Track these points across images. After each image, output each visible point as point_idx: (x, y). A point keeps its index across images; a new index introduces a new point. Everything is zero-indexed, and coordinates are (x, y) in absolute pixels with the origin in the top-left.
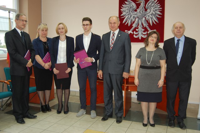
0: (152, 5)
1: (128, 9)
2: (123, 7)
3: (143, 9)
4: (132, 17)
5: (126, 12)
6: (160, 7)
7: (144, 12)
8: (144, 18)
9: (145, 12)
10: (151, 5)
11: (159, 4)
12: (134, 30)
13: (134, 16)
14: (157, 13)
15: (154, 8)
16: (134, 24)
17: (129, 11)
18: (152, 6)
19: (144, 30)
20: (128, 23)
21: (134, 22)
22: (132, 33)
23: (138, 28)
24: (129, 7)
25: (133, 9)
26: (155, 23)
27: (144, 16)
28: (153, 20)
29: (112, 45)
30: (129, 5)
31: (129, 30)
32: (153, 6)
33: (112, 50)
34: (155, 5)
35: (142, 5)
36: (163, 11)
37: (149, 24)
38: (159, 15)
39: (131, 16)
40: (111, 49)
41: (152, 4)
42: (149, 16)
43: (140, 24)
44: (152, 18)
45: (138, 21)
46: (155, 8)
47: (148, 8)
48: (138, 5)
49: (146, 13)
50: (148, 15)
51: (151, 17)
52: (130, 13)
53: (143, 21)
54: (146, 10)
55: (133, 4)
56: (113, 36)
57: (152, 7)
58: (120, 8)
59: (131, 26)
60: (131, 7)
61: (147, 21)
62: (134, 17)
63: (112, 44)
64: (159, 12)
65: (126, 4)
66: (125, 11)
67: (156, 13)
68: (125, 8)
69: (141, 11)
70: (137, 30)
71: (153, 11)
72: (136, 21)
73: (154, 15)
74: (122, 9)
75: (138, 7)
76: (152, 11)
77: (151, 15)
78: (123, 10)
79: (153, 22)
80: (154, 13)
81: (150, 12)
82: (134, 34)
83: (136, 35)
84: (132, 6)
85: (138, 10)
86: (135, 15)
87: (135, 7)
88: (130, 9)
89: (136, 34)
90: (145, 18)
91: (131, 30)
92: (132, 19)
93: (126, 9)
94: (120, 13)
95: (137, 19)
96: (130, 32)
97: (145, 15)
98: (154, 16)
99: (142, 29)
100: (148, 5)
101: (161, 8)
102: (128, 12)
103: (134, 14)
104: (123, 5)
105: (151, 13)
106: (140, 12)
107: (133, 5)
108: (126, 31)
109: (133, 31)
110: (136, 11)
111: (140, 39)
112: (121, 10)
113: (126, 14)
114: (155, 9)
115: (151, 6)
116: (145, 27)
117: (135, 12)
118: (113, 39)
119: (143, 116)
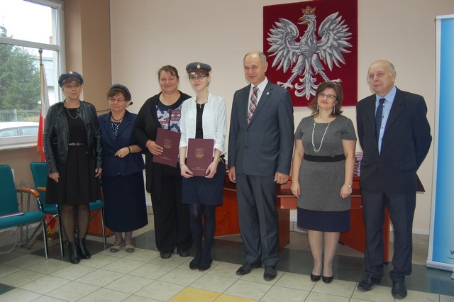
0: (331, 28)
1: (281, 38)
2: (271, 34)
3: (312, 36)
4: (291, 53)
5: (278, 43)
6: (348, 31)
7: (314, 42)
8: (315, 56)
9: (317, 43)
10: (329, 27)
11: (346, 25)
12: (296, 81)
13: (294, 51)
14: (343, 44)
15: (335, 34)
16: (295, 68)
17: (285, 41)
18: (330, 30)
19: (315, 79)
20: (282, 67)
21: (294, 65)
22: (291, 86)
23: (304, 76)
24: (283, 33)
25: (293, 37)
26: (337, 65)
27: (315, 50)
28: (333, 58)
29: (252, 115)
30: (283, 29)
31: (285, 81)
32: (333, 30)
33: (251, 124)
34: (338, 27)
35: (311, 28)
36: (354, 40)
37: (326, 67)
38: (347, 48)
39: (288, 52)
40: (249, 122)
41: (331, 25)
42: (325, 50)
43: (307, 67)
44: (331, 55)
45: (304, 61)
46: (338, 33)
47: (323, 34)
48: (302, 29)
49: (318, 45)
50: (324, 48)
51: (330, 52)
52: (287, 46)
53: (313, 62)
54: (319, 38)
55: (293, 27)
56: (254, 95)
57: (331, 32)
58: (266, 36)
59: (289, 73)
60: (288, 34)
61: (322, 62)
62: (294, 53)
63: (251, 111)
64: (347, 41)
65: (277, 27)
66: (276, 42)
67: (339, 45)
68: (275, 36)
69: (309, 40)
70: (301, 80)
71: (334, 40)
72: (299, 61)
73: (336, 49)
74: (270, 37)
75: (302, 34)
76: (331, 40)
77: (330, 47)
78: (273, 39)
79: (334, 62)
80: (335, 43)
81: (327, 43)
82: (294, 89)
83: (299, 91)
84: (289, 31)
85: (303, 40)
86: (297, 49)
87: (295, 33)
88: (286, 37)
89: (299, 89)
90: (318, 55)
91: (289, 80)
92: (291, 58)
93: (278, 37)
94: (267, 45)
95: (301, 59)
96: (287, 85)
97: (317, 48)
98: (336, 51)
99: (312, 79)
100: (322, 28)
101: (350, 34)
102: (282, 44)
103: (293, 48)
104: (271, 30)
105: (329, 44)
106: (306, 42)
107: (291, 29)
108: (279, 83)
109: (293, 83)
110: (298, 40)
111: (308, 99)
112: (268, 39)
113: (278, 48)
114: (338, 35)
115: (328, 29)
116: (319, 74)
117: (297, 44)
118: (254, 102)
119: (313, 260)
